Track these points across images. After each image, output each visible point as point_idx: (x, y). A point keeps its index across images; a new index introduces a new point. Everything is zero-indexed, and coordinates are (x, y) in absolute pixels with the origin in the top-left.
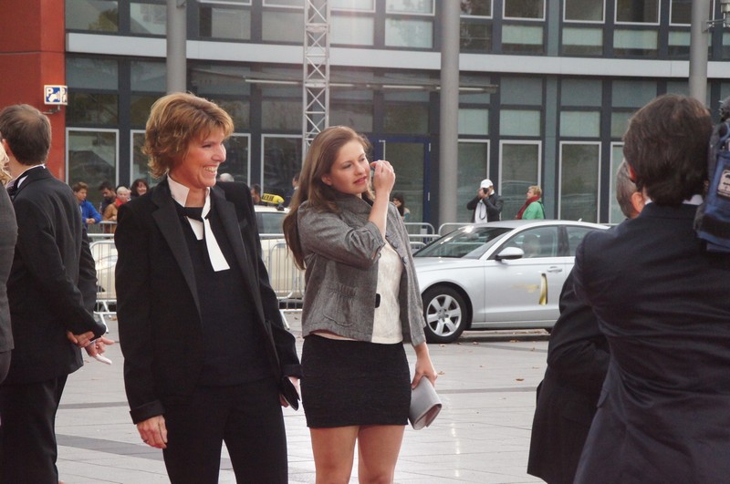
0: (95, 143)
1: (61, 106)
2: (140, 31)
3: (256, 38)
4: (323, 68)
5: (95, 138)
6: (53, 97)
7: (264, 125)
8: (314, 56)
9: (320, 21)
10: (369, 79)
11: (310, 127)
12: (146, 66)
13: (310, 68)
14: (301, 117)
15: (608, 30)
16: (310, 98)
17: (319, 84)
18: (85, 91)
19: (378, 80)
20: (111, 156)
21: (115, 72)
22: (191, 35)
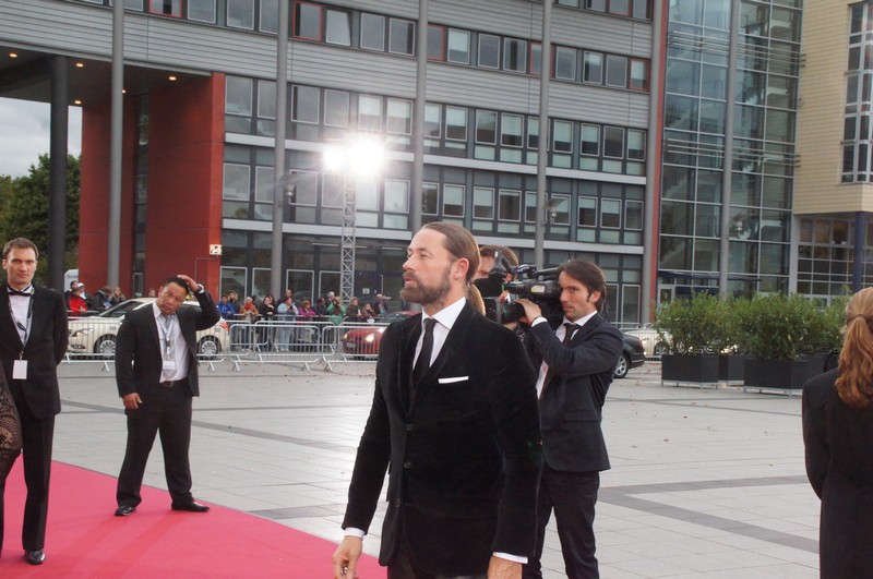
0: (235, 274)
1: (218, 255)
2: (259, 219)
3: (318, 222)
4: (352, 238)
5: (234, 272)
6: (215, 251)
7: (321, 266)
8: (348, 232)
9: (350, 214)
10: (375, 244)
11: (344, 268)
12: (260, 235)
13: (345, 238)
14: (340, 263)
15: (495, 223)
16: (345, 253)
17: (349, 246)
18: (230, 248)
19: (379, 245)
20: (243, 281)
21: (246, 238)
22: (285, 221)
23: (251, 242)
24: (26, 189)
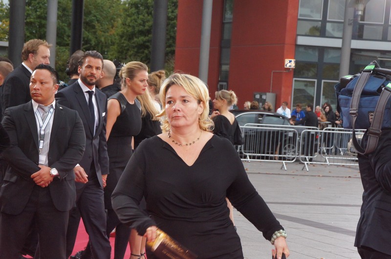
0: (306, 85)
1: (292, 69)
2: (330, 36)
5: (306, 83)
6: (289, 64)
18: (303, 62)
20: (312, 92)
21: (317, 54)
22: (354, 38)
23: (321, 56)
24: (133, 9)
